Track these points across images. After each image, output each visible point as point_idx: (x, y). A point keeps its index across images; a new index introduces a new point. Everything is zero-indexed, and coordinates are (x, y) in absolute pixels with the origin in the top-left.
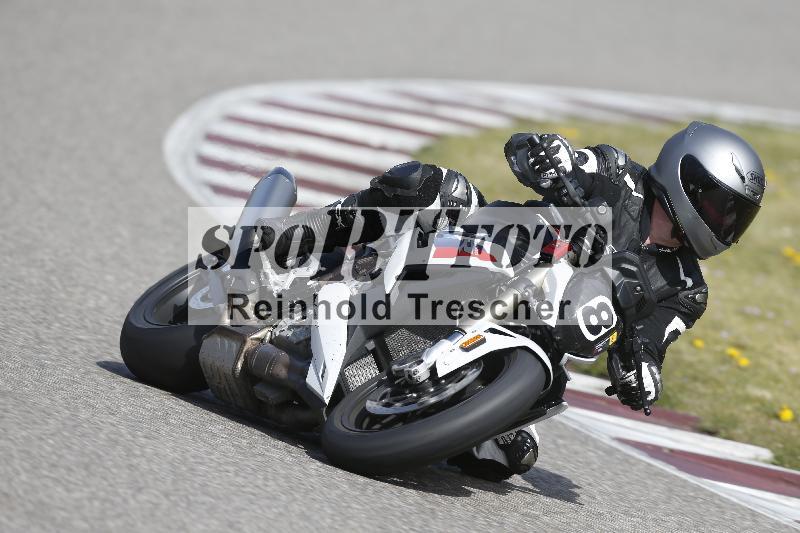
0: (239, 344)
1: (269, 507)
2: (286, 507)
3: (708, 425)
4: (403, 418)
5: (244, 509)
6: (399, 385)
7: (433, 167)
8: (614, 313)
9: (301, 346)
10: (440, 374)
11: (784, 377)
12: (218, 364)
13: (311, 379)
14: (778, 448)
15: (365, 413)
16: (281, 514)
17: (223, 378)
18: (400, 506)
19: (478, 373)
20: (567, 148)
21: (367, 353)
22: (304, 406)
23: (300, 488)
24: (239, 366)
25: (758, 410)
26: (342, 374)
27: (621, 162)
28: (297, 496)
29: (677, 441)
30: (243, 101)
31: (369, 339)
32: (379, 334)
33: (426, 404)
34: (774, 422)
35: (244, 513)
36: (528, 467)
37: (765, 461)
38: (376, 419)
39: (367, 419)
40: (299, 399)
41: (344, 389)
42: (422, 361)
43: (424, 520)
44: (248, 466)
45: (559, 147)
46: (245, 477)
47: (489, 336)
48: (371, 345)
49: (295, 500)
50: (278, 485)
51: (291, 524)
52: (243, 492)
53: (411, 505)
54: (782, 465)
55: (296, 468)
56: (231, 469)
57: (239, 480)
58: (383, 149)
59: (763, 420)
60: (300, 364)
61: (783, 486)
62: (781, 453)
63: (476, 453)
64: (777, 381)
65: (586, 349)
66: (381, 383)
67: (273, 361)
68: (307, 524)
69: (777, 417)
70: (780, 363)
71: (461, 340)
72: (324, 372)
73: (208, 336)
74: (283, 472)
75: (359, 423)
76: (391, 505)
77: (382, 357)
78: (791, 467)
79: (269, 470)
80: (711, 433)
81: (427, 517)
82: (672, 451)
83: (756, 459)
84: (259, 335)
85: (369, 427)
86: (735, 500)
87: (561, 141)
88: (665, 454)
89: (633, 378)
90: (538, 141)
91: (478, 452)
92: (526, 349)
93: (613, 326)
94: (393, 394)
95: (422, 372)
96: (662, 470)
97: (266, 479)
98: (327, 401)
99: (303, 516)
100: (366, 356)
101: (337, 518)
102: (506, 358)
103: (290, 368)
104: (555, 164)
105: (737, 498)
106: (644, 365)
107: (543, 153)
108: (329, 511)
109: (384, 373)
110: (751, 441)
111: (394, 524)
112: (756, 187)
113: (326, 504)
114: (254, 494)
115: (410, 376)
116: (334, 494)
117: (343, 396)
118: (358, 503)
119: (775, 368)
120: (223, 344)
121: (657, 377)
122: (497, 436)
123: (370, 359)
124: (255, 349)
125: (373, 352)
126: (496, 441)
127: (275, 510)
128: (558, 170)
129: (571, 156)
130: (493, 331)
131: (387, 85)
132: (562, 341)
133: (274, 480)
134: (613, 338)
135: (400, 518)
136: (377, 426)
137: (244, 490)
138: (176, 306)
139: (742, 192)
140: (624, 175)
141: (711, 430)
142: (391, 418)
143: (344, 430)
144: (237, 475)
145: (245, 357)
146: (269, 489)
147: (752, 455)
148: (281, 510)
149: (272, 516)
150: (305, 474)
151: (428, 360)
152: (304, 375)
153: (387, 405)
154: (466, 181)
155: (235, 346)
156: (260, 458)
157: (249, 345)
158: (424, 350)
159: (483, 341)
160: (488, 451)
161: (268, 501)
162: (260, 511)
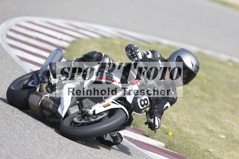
0: (40, 98)
1: (13, 142)
2: (18, 142)
3: (147, 134)
4: (83, 124)
5: (6, 141)
6: (84, 115)
7: (100, 53)
8: (149, 101)
9: (58, 100)
10: (96, 113)
11: (171, 122)
12: (33, 102)
13: (59, 110)
14: (166, 143)
15: (73, 122)
16: (17, 144)
17: (35, 107)
18: (52, 146)
19: (107, 114)
20: (141, 52)
21: (77, 104)
22: (57, 118)
23: (23, 137)
24: (40, 104)
25: (162, 131)
26: (68, 109)
27: (159, 56)
28: (22, 139)
29: (137, 137)
30: (22, 20)
31: (77, 100)
32: (80, 99)
33: (91, 121)
34: (166, 135)
35: (6, 142)
36: (119, 143)
37: (162, 147)
38: (76, 124)
39: (73, 123)
40: (55, 115)
41: (68, 114)
42: (91, 109)
43: (59, 151)
44: (9, 129)
45: (139, 52)
46: (7, 132)
47: (112, 104)
48: (78, 102)
49: (21, 140)
50: (17, 136)
51: (19, 147)
52: (6, 136)
53: (56, 146)
54: (167, 148)
55: (23, 131)
56: (4, 129)
57: (6, 133)
58: (61, 40)
59: (163, 134)
60: (57, 105)
61: (167, 155)
62: (167, 145)
63: (104, 137)
64: (169, 123)
65: (139, 111)
66: (79, 114)
67: (49, 103)
68: (24, 148)
69: (168, 134)
70: (170, 118)
71: (104, 104)
72: (63, 108)
73: (32, 94)
74: (19, 132)
75: (71, 124)
76: (50, 146)
77: (81, 106)
78: (170, 149)
79: (15, 131)
80: (147, 136)
81: (60, 150)
82: (135, 140)
83: (160, 146)
84: (46, 95)
85: (73, 126)
86: (152, 157)
87: (140, 50)
88: (133, 141)
89: (152, 121)
90: (133, 49)
91: (105, 137)
92: (121, 109)
93: (148, 105)
94: (82, 117)
95: (91, 112)
96: (131, 145)
97: (14, 133)
98: (63, 117)
99: (23, 145)
100: (76, 105)
101: (33, 147)
102: (116, 111)
103: (53, 106)
104: (137, 56)
105: (153, 156)
106: (156, 118)
107: (134, 53)
108: (31, 145)
109: (80, 111)
110: (159, 140)
111: (50, 151)
112: (196, 69)
113: (30, 143)
114: (9, 137)
115: (87, 112)
116: (33, 140)
117: (68, 116)
118: (40, 144)
119: (169, 119)
120: (36, 97)
121: (160, 121)
122: (111, 133)
123: (77, 106)
124: (45, 99)
125: (78, 104)
126: (111, 134)
127: (15, 143)
128: (138, 58)
129: (142, 55)
130: (113, 102)
131: (65, 21)
132: (132, 107)
133: (16, 134)
134: (148, 109)
135: (52, 150)
136: (76, 126)
137: (6, 135)
138: (23, 84)
139: (192, 69)
140: (159, 60)
141: (147, 135)
142: (81, 124)
143: (66, 126)
144: (5, 131)
145: (42, 101)
146: (14, 136)
147: (159, 144)
148: (17, 143)
149: (14, 145)
150: (26, 133)
151: (93, 109)
152: (57, 108)
153: (80, 120)
154: (109, 58)
155: (39, 98)
156: (13, 127)
157: (43, 98)
158: (92, 105)
159: (110, 105)
160: (108, 138)
161: (13, 140)
162: (10, 143)
